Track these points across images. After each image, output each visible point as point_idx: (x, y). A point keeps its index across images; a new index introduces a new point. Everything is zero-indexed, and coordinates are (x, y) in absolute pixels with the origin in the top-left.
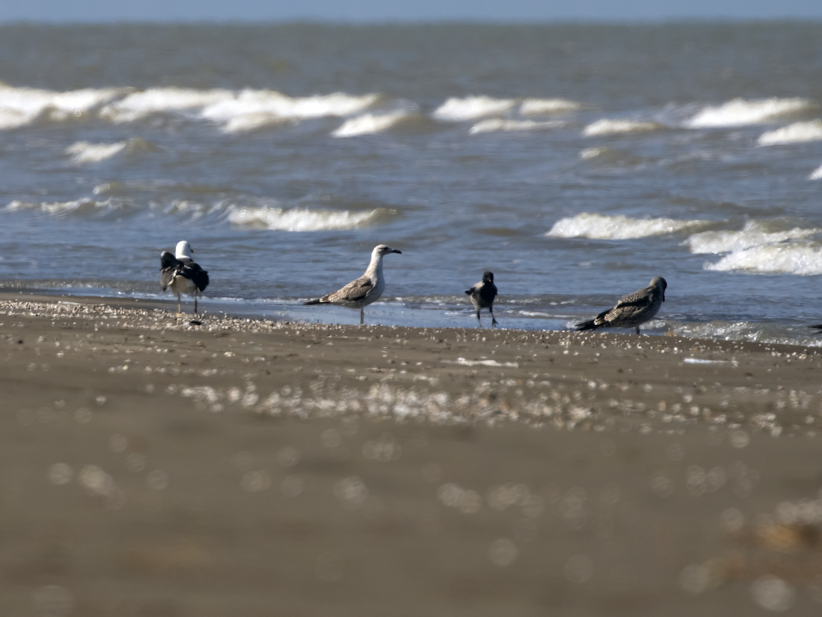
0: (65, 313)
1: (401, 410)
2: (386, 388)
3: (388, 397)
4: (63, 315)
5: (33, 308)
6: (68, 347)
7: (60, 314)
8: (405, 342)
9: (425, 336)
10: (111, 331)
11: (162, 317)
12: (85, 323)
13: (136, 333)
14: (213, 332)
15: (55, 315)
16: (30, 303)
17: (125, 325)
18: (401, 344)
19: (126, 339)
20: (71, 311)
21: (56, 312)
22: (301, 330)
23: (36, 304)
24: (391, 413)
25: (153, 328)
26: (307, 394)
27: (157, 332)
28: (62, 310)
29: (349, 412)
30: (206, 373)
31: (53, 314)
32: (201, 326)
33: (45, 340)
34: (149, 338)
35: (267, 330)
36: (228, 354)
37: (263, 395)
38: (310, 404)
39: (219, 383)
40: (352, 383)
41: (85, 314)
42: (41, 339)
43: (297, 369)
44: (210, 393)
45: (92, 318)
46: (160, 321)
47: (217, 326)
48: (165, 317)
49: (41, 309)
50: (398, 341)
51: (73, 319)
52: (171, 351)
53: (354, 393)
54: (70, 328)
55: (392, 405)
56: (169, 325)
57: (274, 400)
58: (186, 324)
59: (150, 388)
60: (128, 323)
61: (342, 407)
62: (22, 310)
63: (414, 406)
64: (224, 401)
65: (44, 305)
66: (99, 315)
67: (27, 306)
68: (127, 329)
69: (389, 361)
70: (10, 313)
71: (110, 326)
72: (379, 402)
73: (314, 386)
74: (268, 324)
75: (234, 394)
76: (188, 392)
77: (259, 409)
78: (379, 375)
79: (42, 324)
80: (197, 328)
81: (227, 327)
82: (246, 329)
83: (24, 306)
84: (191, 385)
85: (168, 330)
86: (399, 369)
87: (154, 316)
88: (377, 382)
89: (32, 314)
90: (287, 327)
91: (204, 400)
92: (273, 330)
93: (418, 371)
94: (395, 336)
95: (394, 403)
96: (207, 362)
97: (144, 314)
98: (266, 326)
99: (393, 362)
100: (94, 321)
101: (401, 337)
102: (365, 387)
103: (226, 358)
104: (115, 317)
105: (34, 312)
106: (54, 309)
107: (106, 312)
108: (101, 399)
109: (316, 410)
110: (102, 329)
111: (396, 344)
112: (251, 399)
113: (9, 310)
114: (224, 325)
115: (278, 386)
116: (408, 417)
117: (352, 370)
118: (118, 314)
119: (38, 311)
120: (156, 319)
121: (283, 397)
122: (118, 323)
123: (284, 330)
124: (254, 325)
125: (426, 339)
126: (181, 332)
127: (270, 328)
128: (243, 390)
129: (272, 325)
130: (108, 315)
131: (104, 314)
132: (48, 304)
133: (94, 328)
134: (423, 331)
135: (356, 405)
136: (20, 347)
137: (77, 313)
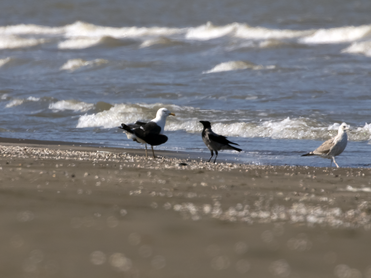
0: (102, 158)
1: (312, 219)
2: (302, 205)
3: (303, 211)
4: (100, 160)
5: (81, 155)
6: (103, 179)
7: (98, 159)
8: (314, 177)
9: (327, 173)
10: (131, 169)
11: (162, 161)
12: (114, 165)
13: (145, 171)
14: (194, 170)
15: (95, 160)
16: (79, 152)
17: (139, 166)
18: (311, 179)
19: (140, 175)
20: (105, 157)
21: (95, 158)
22: (248, 169)
23: (83, 153)
24: (306, 221)
25: (157, 168)
26: (253, 208)
27: (158, 170)
28: (100, 156)
29: (279, 220)
30: (190, 195)
31: (94, 158)
32: (186, 167)
33: (89, 175)
34: (153, 174)
35: (228, 169)
36: (203, 184)
37: (224, 209)
38: (254, 214)
39: (198, 202)
40: (281, 202)
41: (114, 159)
42: (86, 174)
43: (246, 193)
44: (192, 208)
45: (118, 161)
46: (161, 164)
47: (196, 166)
48: (164, 161)
49: (86, 155)
50: (310, 176)
51: (107, 162)
52: (168, 182)
53: (282, 209)
54: (105, 168)
55: (305, 216)
56: (166, 166)
57: (231, 212)
58: (177, 165)
59: (155, 205)
60: (141, 165)
61: (275, 217)
62: (74, 156)
63: (320, 216)
64: (200, 213)
65: (88, 153)
66: (122, 160)
67: (77, 153)
68: (140, 169)
69: (304, 188)
70: (67, 158)
71: (130, 166)
72: (297, 214)
73: (257, 204)
74: (228, 166)
75: (207, 209)
76: (178, 208)
77: (222, 219)
78: (298, 197)
79: (87, 165)
80: (184, 167)
81: (202, 167)
82: (215, 169)
83: (76, 154)
84: (180, 203)
85: (166, 169)
86: (310, 193)
87: (157, 161)
88: (297, 201)
89: (81, 159)
90: (240, 167)
91: (188, 212)
92: (232, 169)
93: (322, 195)
94: (307, 173)
95: (307, 214)
96: (190, 189)
97: (151, 159)
98: (227, 167)
99: (307, 189)
100: (120, 163)
101: (312, 173)
102: (289, 205)
103: (202, 186)
104: (133, 161)
105: (82, 157)
106: (94, 156)
107: (127, 158)
108: (124, 212)
109: (258, 218)
110: (125, 169)
111: (308, 178)
112: (217, 212)
113: (66, 156)
114: (201, 166)
115: (233, 204)
116: (316, 224)
117: (281, 194)
118: (134, 160)
119: (84, 157)
120: (158, 163)
121: (238, 210)
122: (134, 165)
123: (238, 169)
124: (219, 166)
125: (327, 174)
126: (174, 170)
127: (229, 168)
128: (213, 206)
129: (231, 166)
130: (128, 160)
131: (126, 159)
132: (90, 153)
133: (119, 167)
134: (325, 169)
135: (283, 216)
136: (73, 180)
137: (109, 158)
